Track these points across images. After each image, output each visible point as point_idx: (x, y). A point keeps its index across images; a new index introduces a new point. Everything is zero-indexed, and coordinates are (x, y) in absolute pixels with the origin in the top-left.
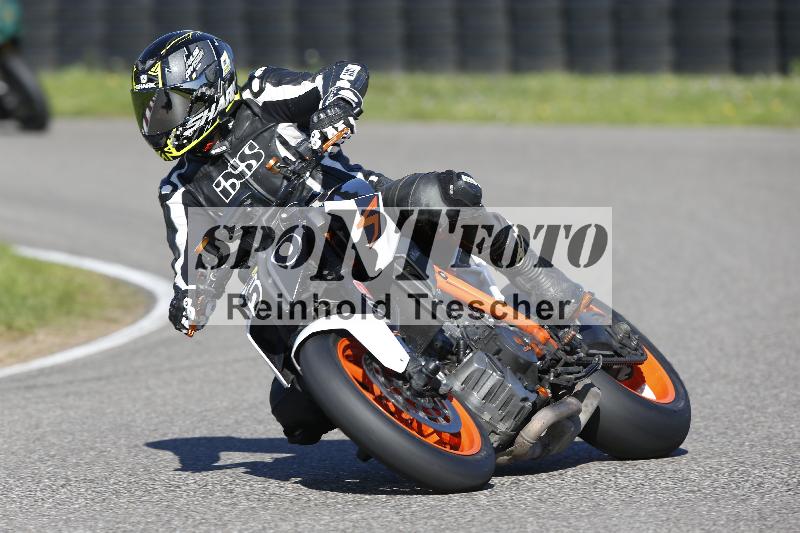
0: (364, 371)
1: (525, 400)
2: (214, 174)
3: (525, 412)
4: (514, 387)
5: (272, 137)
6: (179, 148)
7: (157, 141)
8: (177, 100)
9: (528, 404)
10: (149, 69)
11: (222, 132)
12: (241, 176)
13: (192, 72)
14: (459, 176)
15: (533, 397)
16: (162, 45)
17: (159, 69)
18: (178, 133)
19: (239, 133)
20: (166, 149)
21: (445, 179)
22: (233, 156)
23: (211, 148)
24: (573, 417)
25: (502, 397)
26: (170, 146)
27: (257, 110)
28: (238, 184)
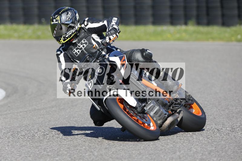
0: (124, 106)
1: (166, 114)
2: (73, 48)
3: (165, 118)
4: (163, 110)
5: (90, 38)
6: (64, 40)
7: (58, 38)
8: (63, 27)
9: (166, 116)
10: (56, 18)
11: (76, 36)
12: (81, 49)
13: (68, 19)
14: (146, 50)
15: (167, 113)
16: (60, 11)
17: (59, 18)
18: (64, 36)
19: (81, 37)
20: (61, 41)
21: (143, 51)
22: (79, 43)
23: (73, 41)
24: (177, 119)
25: (159, 113)
26: (62, 40)
27: (86, 30)
28: (80, 51)
